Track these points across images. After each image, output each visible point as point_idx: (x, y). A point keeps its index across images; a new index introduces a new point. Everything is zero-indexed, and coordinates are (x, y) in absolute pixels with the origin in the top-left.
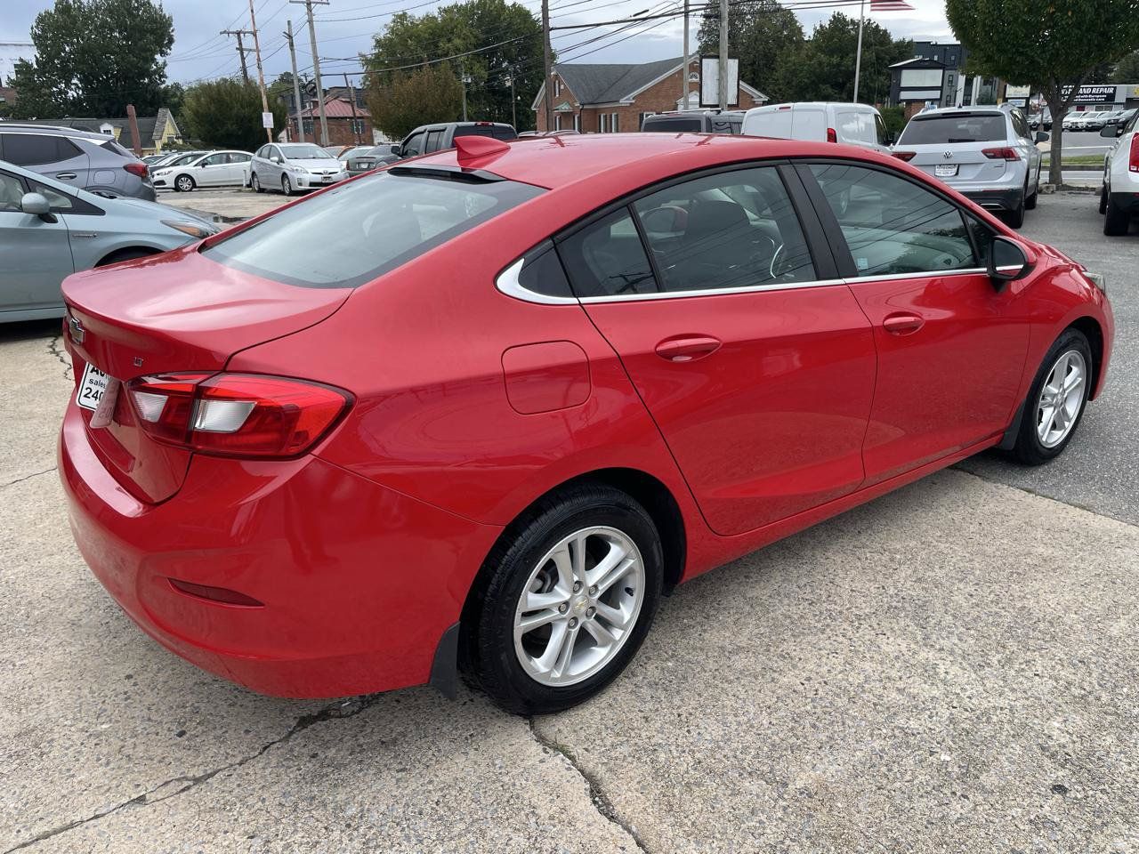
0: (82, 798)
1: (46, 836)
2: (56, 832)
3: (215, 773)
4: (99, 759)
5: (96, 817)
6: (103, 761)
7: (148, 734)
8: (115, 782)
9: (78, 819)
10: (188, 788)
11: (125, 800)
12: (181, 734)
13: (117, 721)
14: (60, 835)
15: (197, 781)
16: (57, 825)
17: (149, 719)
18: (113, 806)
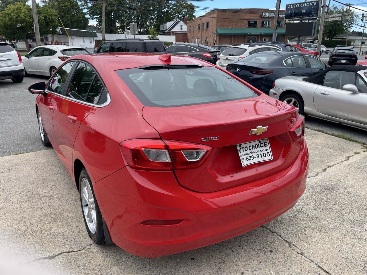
0: (307, 267)
1: (325, 271)
2: (323, 269)
3: (285, 241)
4: (289, 269)
5: (312, 261)
6: (289, 268)
7: (273, 260)
8: (297, 262)
9: (315, 266)
10: (294, 245)
11: (304, 257)
12: (271, 251)
13: (269, 270)
14: (323, 267)
15: (289, 244)
16: (320, 269)
17: (266, 261)
18: (306, 259)
